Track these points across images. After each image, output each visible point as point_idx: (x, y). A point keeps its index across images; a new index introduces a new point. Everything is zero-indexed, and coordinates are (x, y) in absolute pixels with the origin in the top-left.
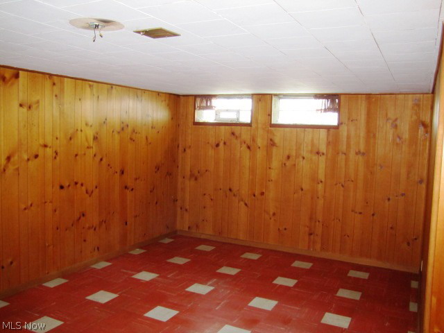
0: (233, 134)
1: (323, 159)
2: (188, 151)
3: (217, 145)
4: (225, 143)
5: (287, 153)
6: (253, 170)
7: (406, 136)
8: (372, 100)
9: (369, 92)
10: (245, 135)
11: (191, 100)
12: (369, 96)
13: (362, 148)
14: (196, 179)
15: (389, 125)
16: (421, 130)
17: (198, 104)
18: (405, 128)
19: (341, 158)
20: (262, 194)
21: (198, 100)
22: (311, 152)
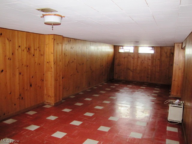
0: (129, 55)
1: (150, 61)
2: (117, 59)
3: (125, 58)
4: (127, 57)
5: (142, 60)
6: (134, 64)
7: (169, 56)
8: (161, 48)
9: (161, 46)
10: (132, 55)
11: (118, 47)
12: (161, 47)
13: (159, 58)
14: (119, 66)
15: (165, 53)
16: (172, 55)
17: (120, 48)
18: (168, 54)
19: (154, 60)
20: (136, 69)
21: (120, 47)
22: (148, 59)
